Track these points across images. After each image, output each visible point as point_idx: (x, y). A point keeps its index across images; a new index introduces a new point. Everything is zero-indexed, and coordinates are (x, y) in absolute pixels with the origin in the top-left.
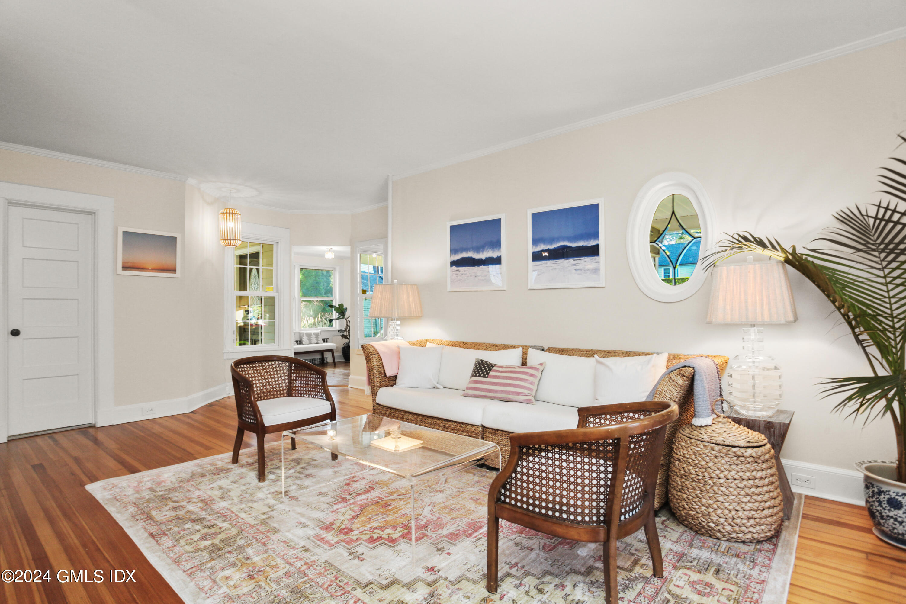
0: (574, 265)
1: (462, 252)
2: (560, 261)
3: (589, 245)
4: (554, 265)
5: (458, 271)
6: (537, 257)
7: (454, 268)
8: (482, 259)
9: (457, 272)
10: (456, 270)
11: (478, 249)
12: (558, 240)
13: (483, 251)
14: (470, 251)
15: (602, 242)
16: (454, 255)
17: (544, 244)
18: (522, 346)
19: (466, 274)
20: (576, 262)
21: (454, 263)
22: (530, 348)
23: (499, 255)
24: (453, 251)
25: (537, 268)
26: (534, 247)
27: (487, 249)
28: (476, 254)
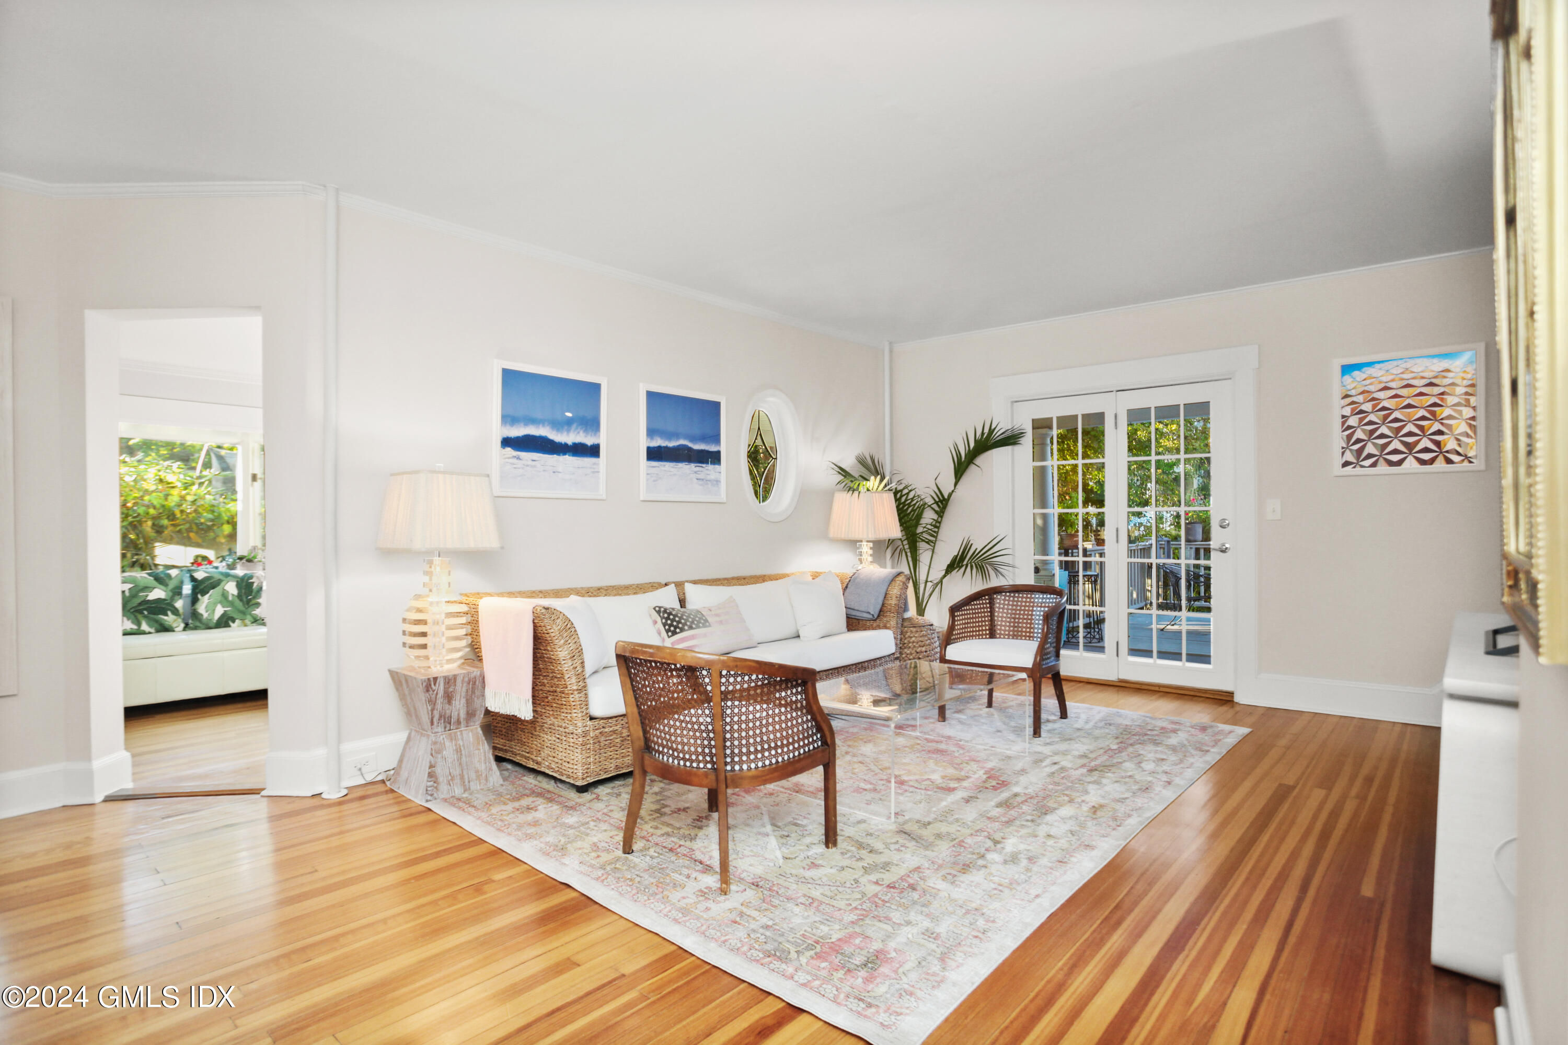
0: (696, 472)
1: (526, 424)
2: (680, 465)
3: (710, 450)
4: (672, 470)
5: (518, 458)
6: (654, 454)
7: (509, 451)
8: (566, 445)
9: (515, 461)
10: (514, 457)
11: (558, 425)
12: (676, 436)
13: (568, 431)
14: (543, 426)
15: (723, 448)
16: (508, 427)
17: (662, 437)
18: (674, 583)
19: (535, 466)
20: (698, 469)
21: (507, 442)
22: (687, 585)
23: (596, 442)
24: (508, 419)
25: (653, 471)
26: (649, 440)
27: (576, 429)
28: (555, 432)
